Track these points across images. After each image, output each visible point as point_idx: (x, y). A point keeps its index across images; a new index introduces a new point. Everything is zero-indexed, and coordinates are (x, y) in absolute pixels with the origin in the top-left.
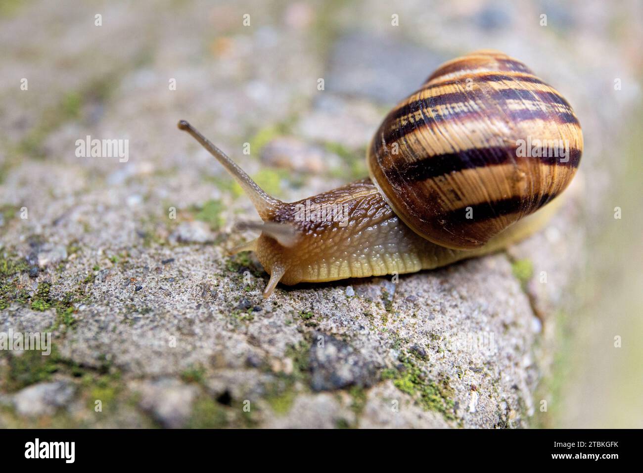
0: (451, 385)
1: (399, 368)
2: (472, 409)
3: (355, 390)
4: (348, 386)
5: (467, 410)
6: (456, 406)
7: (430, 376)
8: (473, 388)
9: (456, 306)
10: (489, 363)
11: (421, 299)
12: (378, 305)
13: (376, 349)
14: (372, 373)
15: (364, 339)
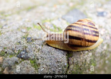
0: (40, 66)
1: (32, 59)
2: (41, 70)
3: (23, 59)
4: (22, 58)
5: (40, 70)
6: (39, 69)
7: (37, 63)
8: (44, 67)
9: (49, 55)
10: (50, 65)
11: (44, 52)
12: (37, 50)
13: (31, 55)
14: (27, 58)
15: (31, 53)
